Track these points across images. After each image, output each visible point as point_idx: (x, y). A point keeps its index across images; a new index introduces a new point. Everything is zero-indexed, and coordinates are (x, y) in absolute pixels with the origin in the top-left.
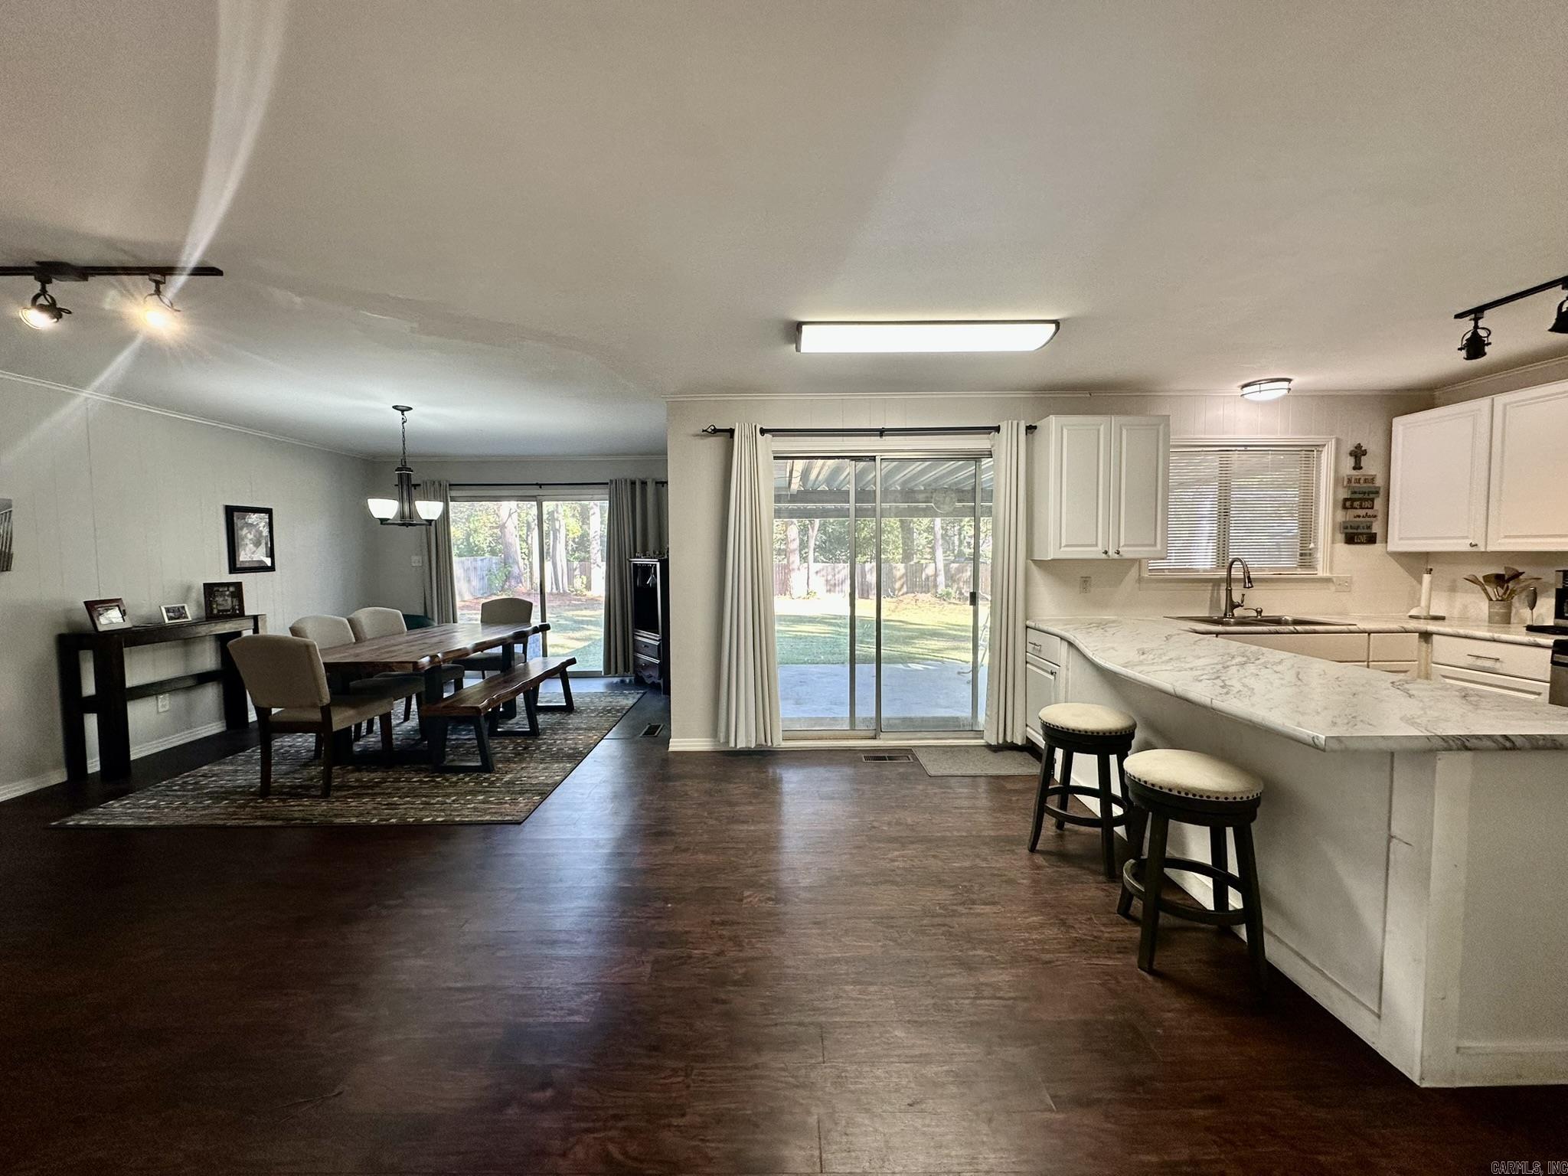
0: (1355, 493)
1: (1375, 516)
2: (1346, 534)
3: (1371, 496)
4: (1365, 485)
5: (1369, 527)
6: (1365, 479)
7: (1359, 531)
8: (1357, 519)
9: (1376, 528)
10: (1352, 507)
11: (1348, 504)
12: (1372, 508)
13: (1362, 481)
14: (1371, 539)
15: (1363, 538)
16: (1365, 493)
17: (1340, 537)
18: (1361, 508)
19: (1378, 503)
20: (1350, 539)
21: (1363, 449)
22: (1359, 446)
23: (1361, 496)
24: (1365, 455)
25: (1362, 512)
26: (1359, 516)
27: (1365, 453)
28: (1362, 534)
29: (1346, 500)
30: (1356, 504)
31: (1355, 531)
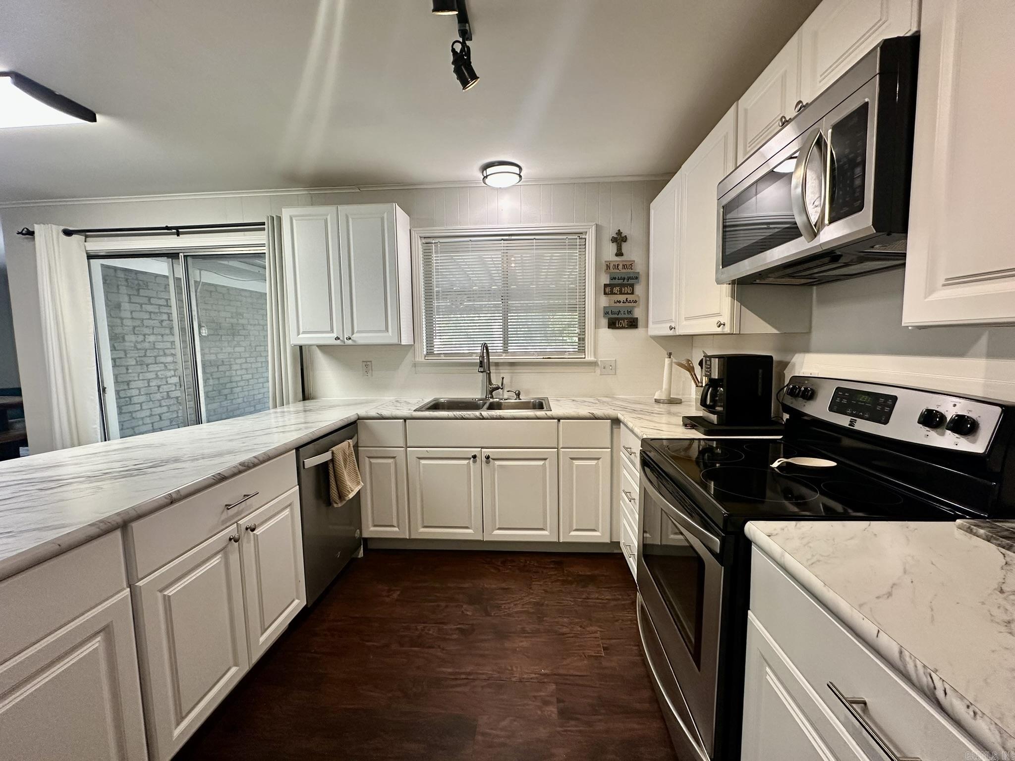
0: (615, 278)
1: (636, 302)
2: (610, 319)
3: (631, 282)
4: (624, 271)
5: (630, 312)
6: (624, 266)
7: (620, 316)
8: (618, 304)
9: (638, 313)
10: (612, 293)
11: (608, 290)
12: (632, 293)
13: (620, 267)
14: (633, 324)
15: (625, 323)
16: (624, 279)
17: (604, 322)
18: (621, 293)
19: (639, 289)
20: (613, 324)
21: (623, 235)
22: (619, 233)
23: (620, 282)
24: (625, 241)
25: (622, 298)
26: (619, 302)
27: (625, 239)
28: (623, 319)
29: (606, 286)
30: (616, 290)
31: (616, 316)
